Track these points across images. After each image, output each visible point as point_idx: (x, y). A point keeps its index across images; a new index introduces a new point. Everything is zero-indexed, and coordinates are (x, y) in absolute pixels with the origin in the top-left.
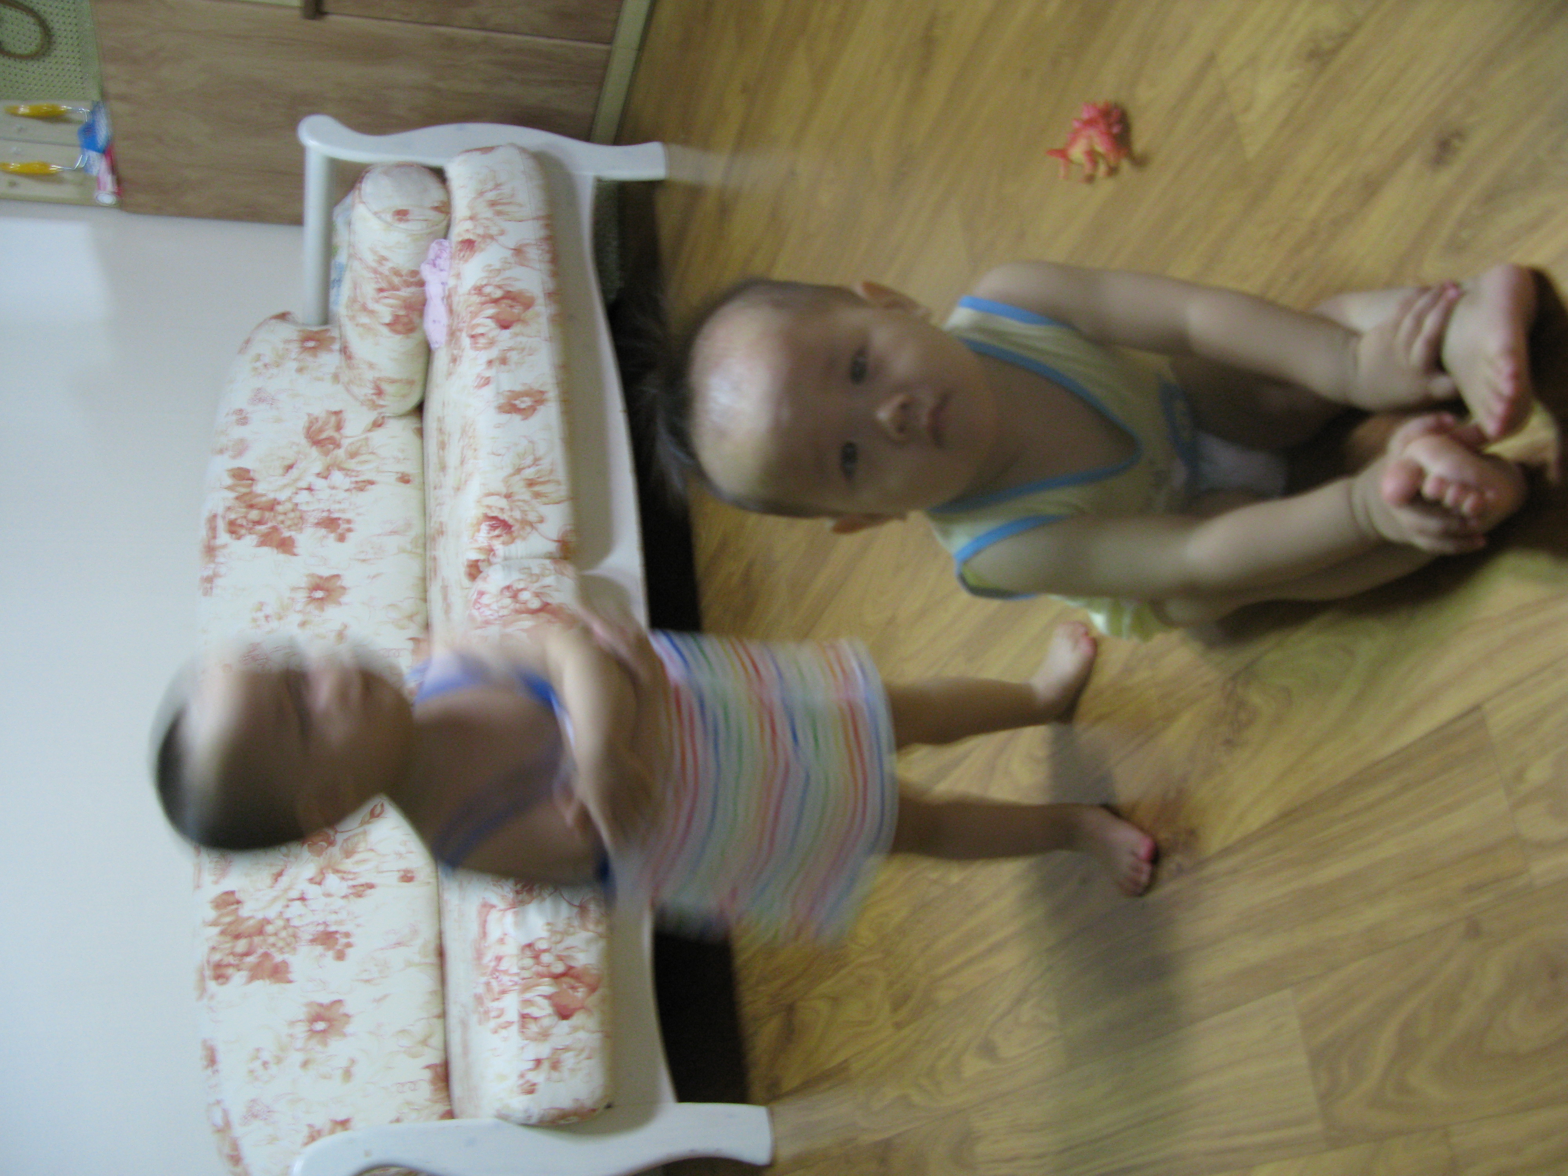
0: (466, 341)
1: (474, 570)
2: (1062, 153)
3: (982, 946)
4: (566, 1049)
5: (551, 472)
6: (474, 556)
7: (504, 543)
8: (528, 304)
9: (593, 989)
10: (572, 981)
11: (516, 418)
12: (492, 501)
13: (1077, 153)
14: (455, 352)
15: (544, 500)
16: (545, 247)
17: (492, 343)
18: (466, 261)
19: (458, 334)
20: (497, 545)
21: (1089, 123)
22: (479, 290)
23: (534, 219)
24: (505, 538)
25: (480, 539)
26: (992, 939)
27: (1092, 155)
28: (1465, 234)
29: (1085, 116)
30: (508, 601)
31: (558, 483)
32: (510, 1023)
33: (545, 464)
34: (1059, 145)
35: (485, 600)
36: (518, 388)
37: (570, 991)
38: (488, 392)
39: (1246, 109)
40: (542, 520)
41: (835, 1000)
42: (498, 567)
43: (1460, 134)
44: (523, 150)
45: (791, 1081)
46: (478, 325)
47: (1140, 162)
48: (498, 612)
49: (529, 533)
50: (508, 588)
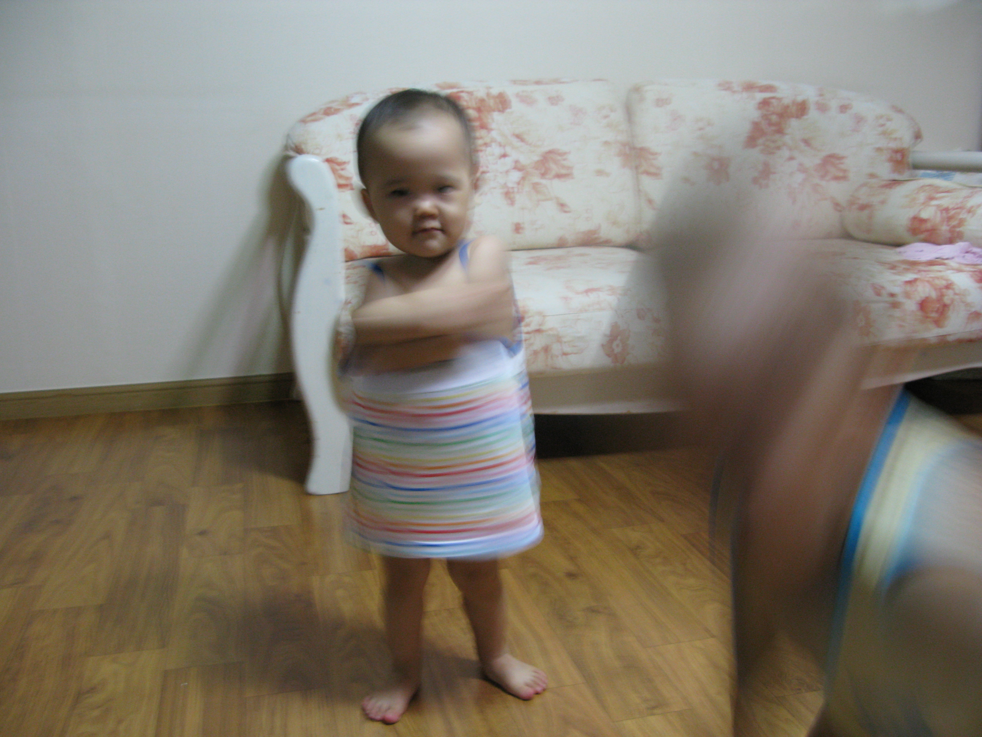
8: (937, 323)
14: (900, 268)
17: (909, 296)
18: (971, 277)
19: (914, 270)
36: (872, 317)
38: (869, 294)
46: (923, 286)
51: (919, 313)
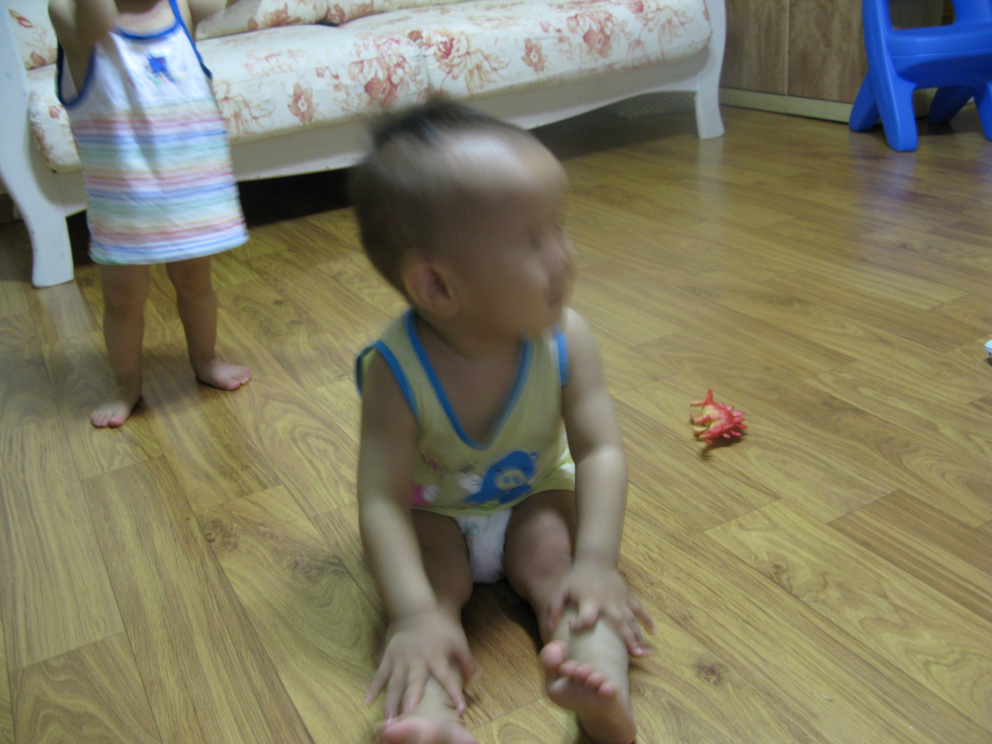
0: (572, 13)
1: (415, 36)
2: (709, 401)
5: (489, 82)
6: (425, 34)
7: (435, 54)
8: (602, 53)
11: (523, 53)
12: (464, 43)
13: (710, 411)
14: (566, 7)
15: (469, 79)
16: (644, 61)
17: (573, 31)
18: (628, 9)
19: (578, 8)
20: (433, 49)
21: (730, 416)
22: (609, 18)
23: (662, 52)
24: (440, 54)
25: (436, 38)
27: (708, 421)
28: (648, 694)
29: (735, 414)
30: (395, 60)
31: (482, 87)
33: (493, 76)
34: (715, 397)
35: (394, 45)
36: (544, 52)
38: (538, 31)
39: (741, 526)
40: (455, 78)
42: (418, 51)
43: (719, 681)
44: (709, 39)
45: (90, 293)
46: (585, 21)
47: (705, 455)
48: (387, 55)
49: (444, 70)
50: (404, 60)
51: (584, 45)
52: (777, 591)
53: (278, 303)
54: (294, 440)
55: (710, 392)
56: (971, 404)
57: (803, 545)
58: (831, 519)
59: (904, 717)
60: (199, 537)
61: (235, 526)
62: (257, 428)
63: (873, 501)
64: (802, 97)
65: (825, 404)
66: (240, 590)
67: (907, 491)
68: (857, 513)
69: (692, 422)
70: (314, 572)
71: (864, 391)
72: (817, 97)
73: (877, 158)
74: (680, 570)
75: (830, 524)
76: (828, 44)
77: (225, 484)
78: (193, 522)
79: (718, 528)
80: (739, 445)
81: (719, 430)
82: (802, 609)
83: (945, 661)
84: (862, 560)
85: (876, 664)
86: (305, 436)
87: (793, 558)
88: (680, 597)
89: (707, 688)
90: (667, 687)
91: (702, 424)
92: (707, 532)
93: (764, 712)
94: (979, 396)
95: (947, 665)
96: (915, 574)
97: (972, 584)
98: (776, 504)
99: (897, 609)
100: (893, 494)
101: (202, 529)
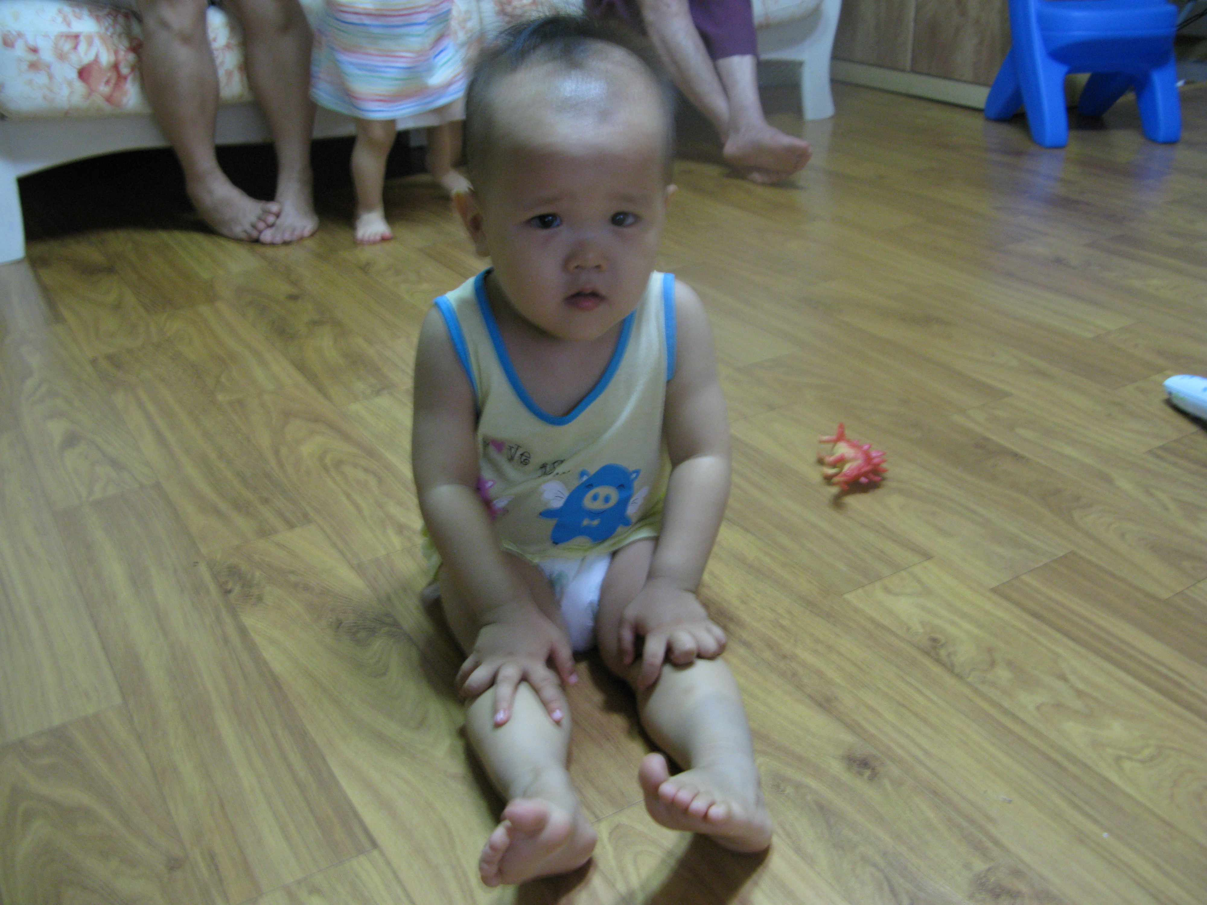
2: (841, 437)
3: (162, 425)
4: (51, 77)
9: (108, 99)
10: (113, 81)
13: (843, 449)
21: (868, 458)
26: (168, 434)
27: (840, 461)
28: (789, 790)
29: (874, 454)
32: (69, 25)
34: (848, 433)
37: (105, 80)
39: (887, 590)
41: (117, 307)
43: (874, 777)
45: (47, 276)
47: (837, 502)
52: (936, 669)
53: (293, 298)
54: (325, 468)
55: (842, 427)
56: (1150, 452)
57: (964, 615)
58: (994, 584)
59: (1096, 821)
60: (213, 587)
61: (258, 574)
62: (277, 452)
63: (1041, 564)
64: (928, 75)
65: (978, 446)
66: (269, 654)
67: (1082, 553)
68: (1026, 578)
69: (821, 462)
70: (362, 634)
71: (1021, 431)
72: (947, 75)
73: (1019, 153)
74: (817, 641)
75: (994, 590)
76: (963, 13)
77: (240, 521)
78: (203, 569)
79: (860, 591)
80: (879, 492)
81: (855, 473)
82: (967, 691)
83: (1139, 757)
84: (1034, 634)
85: (1059, 758)
86: (339, 464)
87: (952, 630)
88: (820, 674)
89: (860, 784)
90: (812, 783)
91: (834, 465)
92: (848, 596)
93: (931, 815)
94: (1159, 443)
95: (1142, 761)
96: (1097, 652)
97: (1163, 665)
98: (927, 564)
99: (1080, 694)
100: (1065, 556)
101: (215, 577)
